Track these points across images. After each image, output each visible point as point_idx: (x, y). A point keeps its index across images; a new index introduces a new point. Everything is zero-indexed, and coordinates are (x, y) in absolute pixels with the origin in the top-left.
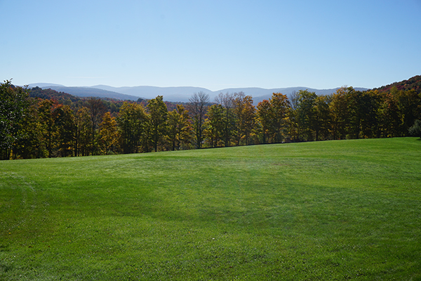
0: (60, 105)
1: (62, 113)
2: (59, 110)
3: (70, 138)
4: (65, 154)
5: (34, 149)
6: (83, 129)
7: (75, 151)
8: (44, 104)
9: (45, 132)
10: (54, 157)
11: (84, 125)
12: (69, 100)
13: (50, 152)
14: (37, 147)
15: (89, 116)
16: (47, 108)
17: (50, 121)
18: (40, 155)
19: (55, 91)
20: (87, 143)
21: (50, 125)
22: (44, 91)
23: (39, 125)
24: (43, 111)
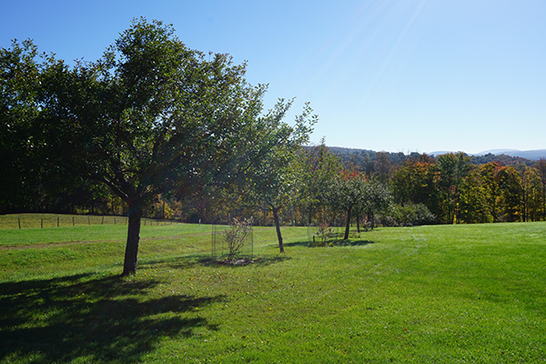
0: (503, 167)
1: (506, 175)
2: (503, 172)
3: (517, 202)
4: (512, 219)
5: (477, 214)
6: (531, 192)
7: (524, 217)
8: (487, 167)
9: (489, 197)
10: (499, 222)
11: (532, 187)
12: (524, 164)
13: (495, 217)
14: (481, 212)
15: (539, 178)
16: (490, 171)
17: (494, 185)
18: (484, 220)
19: (508, 157)
20: (537, 207)
21: (493, 189)
22: (496, 157)
23: (482, 189)
24: (486, 174)
